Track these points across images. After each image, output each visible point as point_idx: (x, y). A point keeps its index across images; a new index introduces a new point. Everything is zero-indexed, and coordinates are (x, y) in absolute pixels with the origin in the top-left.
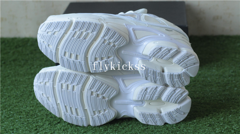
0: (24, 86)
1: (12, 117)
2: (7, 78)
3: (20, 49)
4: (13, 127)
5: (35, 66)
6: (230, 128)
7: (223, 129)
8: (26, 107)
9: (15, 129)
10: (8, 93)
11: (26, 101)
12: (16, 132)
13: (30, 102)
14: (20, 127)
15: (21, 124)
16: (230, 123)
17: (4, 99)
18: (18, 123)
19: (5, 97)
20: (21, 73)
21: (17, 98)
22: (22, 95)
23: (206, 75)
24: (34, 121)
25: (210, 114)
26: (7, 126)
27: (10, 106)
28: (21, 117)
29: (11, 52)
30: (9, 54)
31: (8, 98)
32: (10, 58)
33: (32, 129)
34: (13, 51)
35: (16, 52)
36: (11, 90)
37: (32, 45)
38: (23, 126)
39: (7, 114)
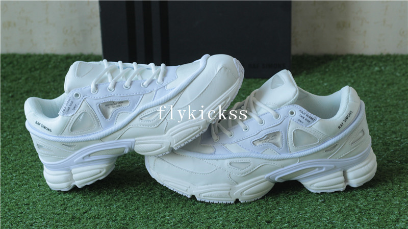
1: (26, 184)
2: (17, 120)
3: (36, 73)
4: (28, 201)
6: (354, 205)
7: (344, 207)
9: (31, 204)
10: (19, 146)
12: (33, 209)
14: (39, 200)
15: (40, 195)
16: (354, 197)
17: (13, 156)
18: (35, 193)
19: (14, 152)
26: (18, 198)
27: (24, 166)
28: (40, 184)
29: (23, 78)
30: (20, 81)
31: (19, 155)
32: (22, 88)
33: (57, 203)
34: (26, 76)
35: (30, 79)
36: (24, 141)
37: (55, 67)
38: (44, 198)
39: (19, 179)
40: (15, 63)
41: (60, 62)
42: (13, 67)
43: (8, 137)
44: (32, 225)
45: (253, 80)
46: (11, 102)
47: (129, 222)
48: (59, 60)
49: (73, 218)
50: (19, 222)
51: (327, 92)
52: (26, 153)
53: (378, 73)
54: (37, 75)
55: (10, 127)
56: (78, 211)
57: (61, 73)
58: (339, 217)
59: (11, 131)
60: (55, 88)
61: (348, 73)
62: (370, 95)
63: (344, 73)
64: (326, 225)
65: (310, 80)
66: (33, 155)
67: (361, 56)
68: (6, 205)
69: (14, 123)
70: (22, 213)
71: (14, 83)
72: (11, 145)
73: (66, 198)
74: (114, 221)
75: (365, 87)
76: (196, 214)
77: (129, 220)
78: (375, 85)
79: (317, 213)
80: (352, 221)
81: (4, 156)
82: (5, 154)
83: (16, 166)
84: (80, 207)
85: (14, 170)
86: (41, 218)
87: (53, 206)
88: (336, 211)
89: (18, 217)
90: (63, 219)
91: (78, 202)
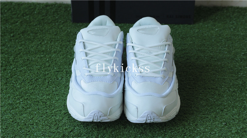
2: (19, 56)
4: (32, 121)
5: (46, 42)
8: (42, 95)
9: (35, 124)
10: (22, 76)
13: (45, 89)
14: (39, 121)
16: (245, 121)
17: (19, 85)
19: (19, 82)
20: (32, 50)
22: (37, 79)
23: (218, 58)
25: (224, 109)
26: (26, 119)
27: (26, 93)
28: (39, 108)
30: (17, 24)
32: (19, 30)
33: (52, 123)
34: (21, 20)
35: (23, 22)
36: (25, 72)
37: (39, 13)
38: (43, 119)
39: (25, 104)
40: (12, 9)
41: (41, 9)
42: (12, 12)
43: (14, 69)
46: (12, 40)
48: (41, 8)
49: (64, 136)
51: (219, 36)
52: (27, 83)
54: (28, 19)
55: (14, 61)
56: (66, 130)
57: (43, 17)
59: (15, 65)
60: (40, 30)
61: (230, 21)
63: (228, 21)
65: (206, 26)
66: (32, 85)
67: (238, 8)
68: (18, 125)
69: (16, 58)
70: (30, 131)
71: (14, 25)
72: (16, 75)
73: (57, 120)
75: (242, 33)
76: (144, 133)
79: (222, 134)
81: (13, 84)
82: (13, 83)
83: (21, 93)
84: (67, 127)
85: (21, 96)
86: (42, 136)
87: (49, 126)
88: (235, 132)
89: (27, 135)
90: (57, 136)
91: (65, 123)
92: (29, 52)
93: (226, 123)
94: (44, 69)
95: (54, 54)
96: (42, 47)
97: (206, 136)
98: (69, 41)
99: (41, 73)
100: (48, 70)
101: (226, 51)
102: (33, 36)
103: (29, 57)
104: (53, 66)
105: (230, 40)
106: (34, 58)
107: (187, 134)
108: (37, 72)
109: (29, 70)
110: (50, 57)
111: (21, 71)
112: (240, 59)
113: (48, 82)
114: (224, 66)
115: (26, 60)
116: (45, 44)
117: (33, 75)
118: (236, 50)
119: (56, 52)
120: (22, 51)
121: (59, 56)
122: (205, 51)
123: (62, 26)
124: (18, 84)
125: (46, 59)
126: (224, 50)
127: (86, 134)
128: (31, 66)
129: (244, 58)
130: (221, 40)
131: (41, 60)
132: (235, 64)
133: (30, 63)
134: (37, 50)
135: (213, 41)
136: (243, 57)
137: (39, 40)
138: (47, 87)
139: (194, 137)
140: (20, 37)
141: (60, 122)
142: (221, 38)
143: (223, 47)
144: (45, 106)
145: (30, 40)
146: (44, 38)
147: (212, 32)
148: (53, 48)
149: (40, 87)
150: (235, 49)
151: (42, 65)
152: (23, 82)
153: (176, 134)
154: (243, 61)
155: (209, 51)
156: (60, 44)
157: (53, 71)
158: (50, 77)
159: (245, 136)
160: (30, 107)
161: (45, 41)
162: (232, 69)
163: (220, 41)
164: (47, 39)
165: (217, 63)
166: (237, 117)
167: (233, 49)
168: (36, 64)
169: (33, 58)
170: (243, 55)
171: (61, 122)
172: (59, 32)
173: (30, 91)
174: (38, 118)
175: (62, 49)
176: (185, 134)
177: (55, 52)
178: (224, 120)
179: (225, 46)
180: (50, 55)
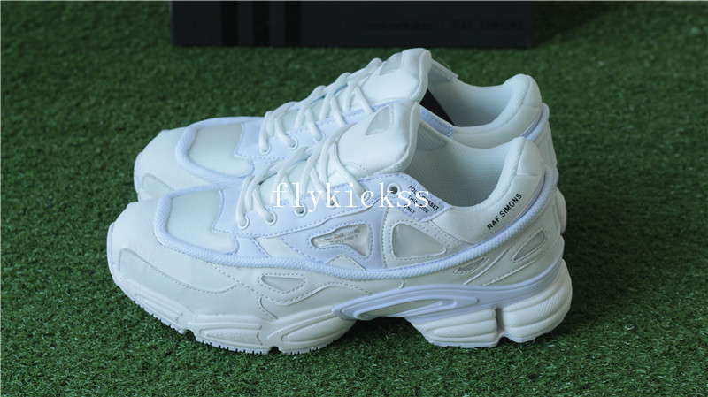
0: (67, 172)
1: (44, 288)
3: (39, 34)
4: (51, 326)
5: (93, 100)
6: (693, 340)
7: (675, 343)
8: (80, 250)
9: (58, 334)
10: (21, 198)
11: (80, 228)
12: (62, 345)
13: (91, 233)
14: (72, 325)
16: (692, 321)
17: (10, 222)
18: (63, 309)
19: (13, 214)
20: (53, 123)
21: (52, 218)
22: (66, 206)
23: (606, 142)
24: (113, 303)
25: (630, 286)
26: (31, 320)
27: (33, 245)
28: (72, 287)
29: (14, 45)
31: (22, 219)
33: (109, 331)
34: (19, 41)
35: (27, 46)
36: (29, 187)
37: (73, 21)
38: (82, 320)
39: (28, 276)
44: (63, 385)
45: (462, 52)
47: (258, 377)
49: (146, 367)
50: (37, 377)
51: (607, 80)
52: (35, 216)
53: (699, 40)
54: (40, 38)
56: (153, 350)
57: (87, 32)
58: (669, 367)
60: (77, 68)
61: (642, 39)
62: (690, 90)
63: (635, 41)
64: (646, 385)
65: (570, 53)
66: (50, 221)
67: (663, 4)
68: (8, 336)
70: (42, 354)
73: (125, 321)
74: (227, 374)
75: (677, 71)
76: (387, 358)
77: (258, 373)
78: (697, 67)
79: (624, 357)
80: (695, 374)
83: (18, 244)
84: (157, 341)
85: (16, 255)
86: (81, 367)
87: (101, 339)
88: (661, 351)
89: (35, 364)
90: (125, 368)
91: (150, 330)
92: (43, 128)
93: (635, 325)
94: (87, 177)
95: (118, 136)
96: (81, 114)
97: (575, 365)
98: (164, 99)
99: (78, 190)
100: (99, 179)
101: (631, 123)
102: (55, 85)
103: (43, 142)
104: (116, 168)
105: (643, 92)
106: (58, 146)
107: (518, 358)
108: (65, 185)
109: (42, 181)
110: (106, 144)
111: (17, 183)
112: (672, 145)
113: (100, 215)
114: (625, 166)
115: (34, 153)
116: (89, 108)
117: (55, 193)
118: (661, 120)
119: (124, 129)
120: (21, 128)
121: (134, 140)
122: (568, 124)
123: (141, 56)
124: (7, 221)
125: (94, 149)
126: (624, 120)
127: (214, 360)
128: (47, 168)
129: (683, 143)
130: (615, 91)
131: (78, 152)
132: (657, 158)
133: (44, 161)
134: (67, 123)
135: (592, 95)
136: (682, 140)
137: (74, 97)
138: (97, 228)
139: (538, 366)
140: (16, 87)
141: (133, 326)
142: (613, 87)
143: (621, 112)
144: (91, 283)
145: (48, 95)
146: (89, 89)
147: (589, 69)
148: (113, 119)
149: (74, 228)
150: (656, 118)
151: (82, 167)
152: (24, 214)
153: (484, 358)
154: (681, 150)
155: (580, 122)
156: (136, 106)
157: (113, 183)
158: (105, 201)
159: (693, 362)
160: (45, 285)
161: (91, 98)
162: (649, 174)
163: (612, 94)
164: (96, 92)
165: (604, 156)
166: (668, 309)
167: (652, 118)
168: (63, 163)
169: (55, 146)
170: (681, 133)
171: (136, 327)
172: (132, 73)
173: (46, 238)
174: (67, 315)
175: (142, 121)
176: (511, 358)
177: (120, 130)
178: (627, 318)
179: (626, 109)
180: (105, 138)
